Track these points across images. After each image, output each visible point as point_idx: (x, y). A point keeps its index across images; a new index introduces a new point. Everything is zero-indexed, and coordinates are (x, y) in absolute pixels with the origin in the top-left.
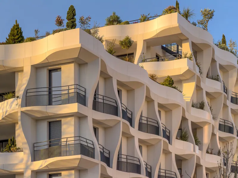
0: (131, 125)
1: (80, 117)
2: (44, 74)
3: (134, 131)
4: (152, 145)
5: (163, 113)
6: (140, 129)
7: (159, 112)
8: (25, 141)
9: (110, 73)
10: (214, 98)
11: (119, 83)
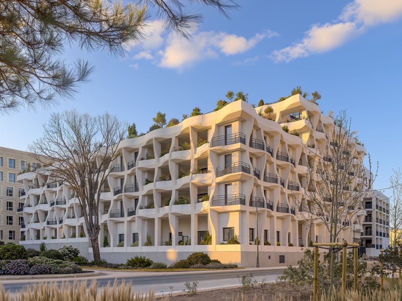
0: (272, 156)
1: (242, 151)
2: (223, 128)
3: (274, 160)
4: (284, 168)
5: (291, 150)
6: (277, 158)
7: (289, 149)
8: (212, 167)
9: (260, 126)
10: (321, 142)
11: (265, 133)
